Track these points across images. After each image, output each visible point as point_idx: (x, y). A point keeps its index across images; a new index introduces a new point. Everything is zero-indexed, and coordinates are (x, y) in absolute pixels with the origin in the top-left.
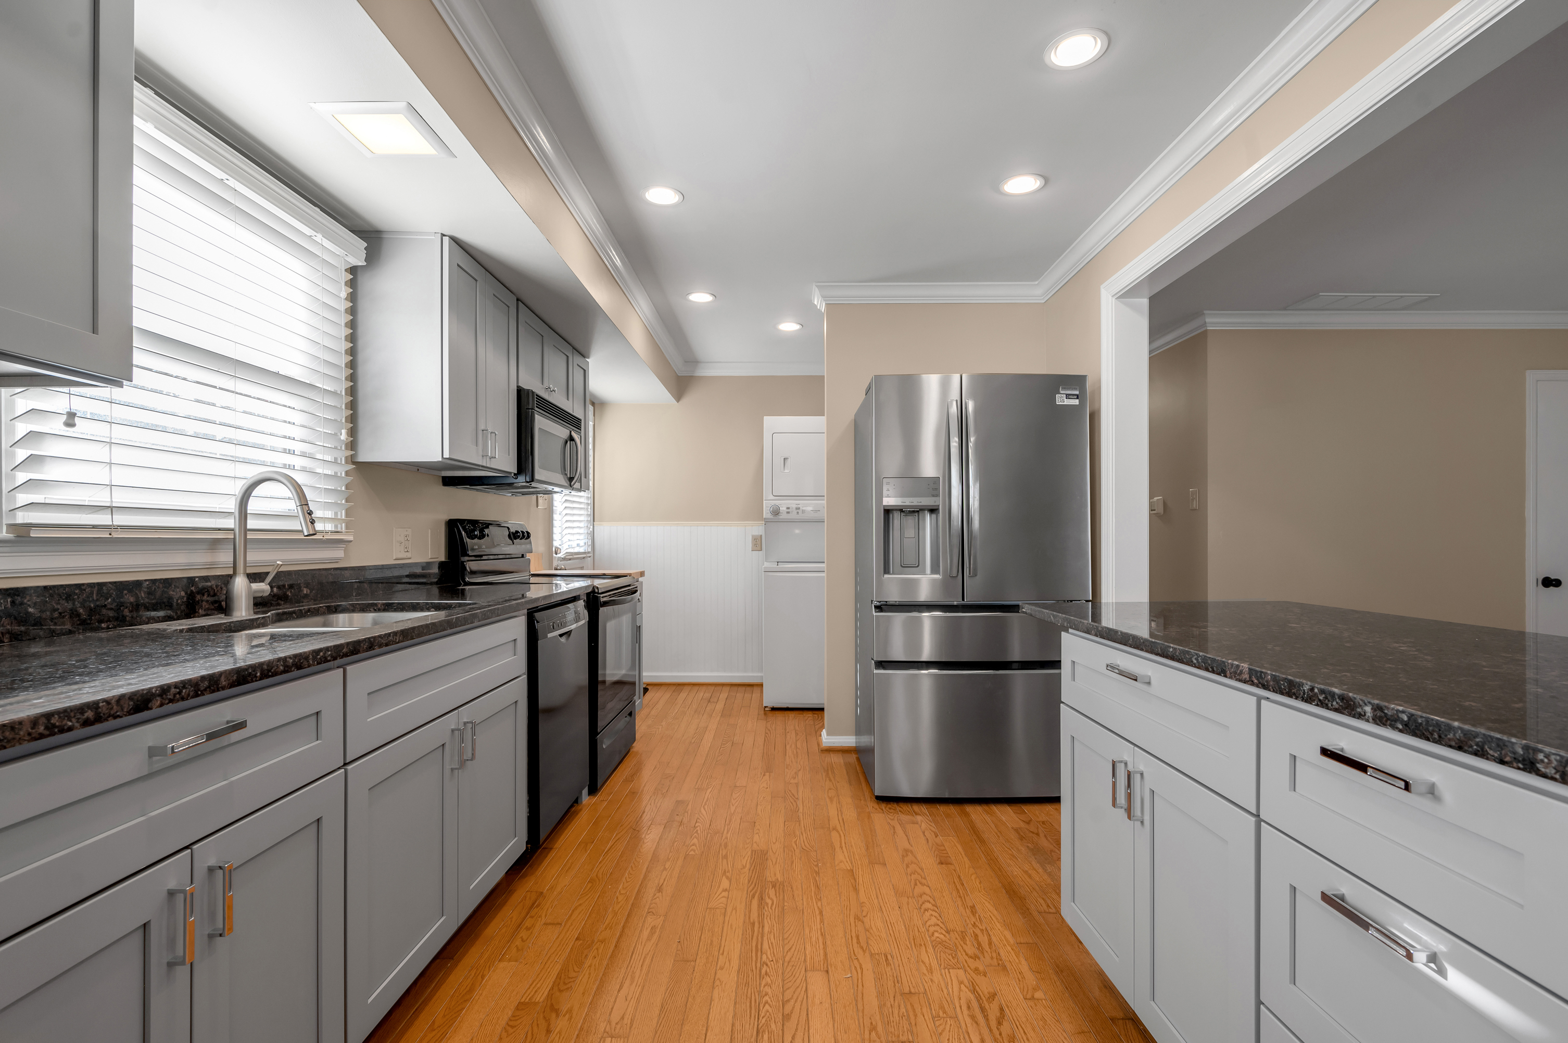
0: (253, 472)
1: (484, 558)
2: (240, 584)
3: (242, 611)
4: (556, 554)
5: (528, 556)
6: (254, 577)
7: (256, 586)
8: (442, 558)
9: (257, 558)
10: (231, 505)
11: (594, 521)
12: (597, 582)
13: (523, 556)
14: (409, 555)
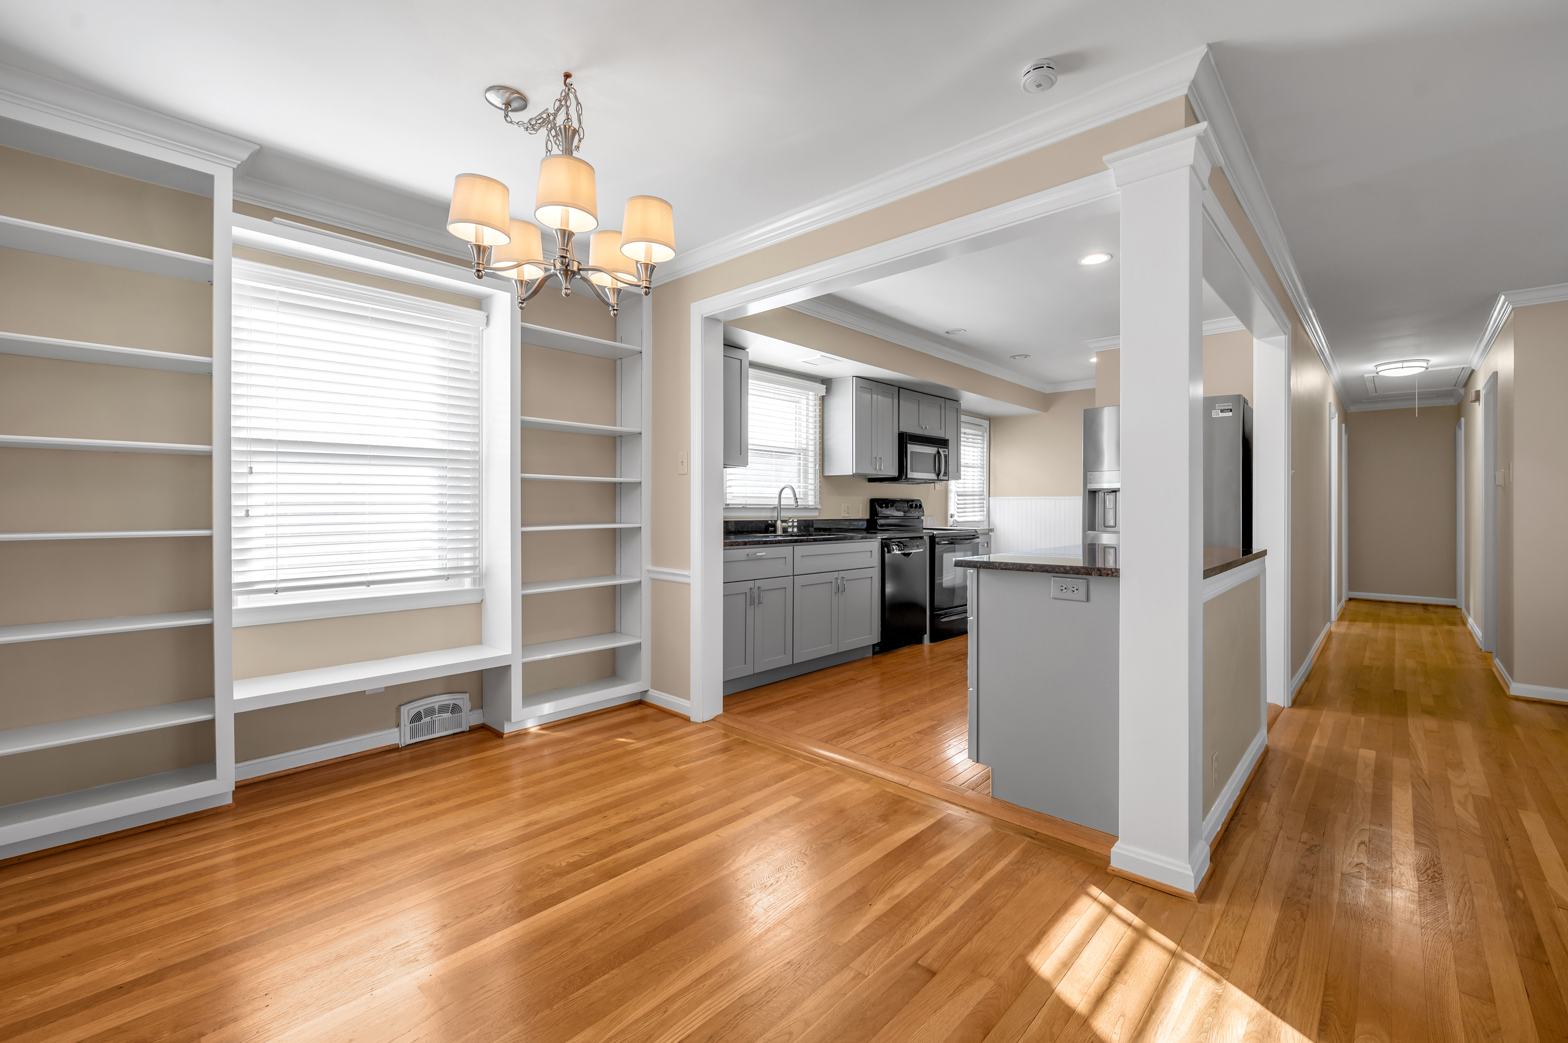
0: (783, 485)
1: (890, 518)
2: (779, 523)
3: (779, 532)
4: (952, 517)
5: (922, 518)
6: (783, 521)
7: (783, 524)
8: (868, 518)
9: (785, 515)
10: (777, 496)
11: (989, 497)
12: (935, 532)
13: (919, 518)
14: (849, 515)
